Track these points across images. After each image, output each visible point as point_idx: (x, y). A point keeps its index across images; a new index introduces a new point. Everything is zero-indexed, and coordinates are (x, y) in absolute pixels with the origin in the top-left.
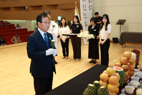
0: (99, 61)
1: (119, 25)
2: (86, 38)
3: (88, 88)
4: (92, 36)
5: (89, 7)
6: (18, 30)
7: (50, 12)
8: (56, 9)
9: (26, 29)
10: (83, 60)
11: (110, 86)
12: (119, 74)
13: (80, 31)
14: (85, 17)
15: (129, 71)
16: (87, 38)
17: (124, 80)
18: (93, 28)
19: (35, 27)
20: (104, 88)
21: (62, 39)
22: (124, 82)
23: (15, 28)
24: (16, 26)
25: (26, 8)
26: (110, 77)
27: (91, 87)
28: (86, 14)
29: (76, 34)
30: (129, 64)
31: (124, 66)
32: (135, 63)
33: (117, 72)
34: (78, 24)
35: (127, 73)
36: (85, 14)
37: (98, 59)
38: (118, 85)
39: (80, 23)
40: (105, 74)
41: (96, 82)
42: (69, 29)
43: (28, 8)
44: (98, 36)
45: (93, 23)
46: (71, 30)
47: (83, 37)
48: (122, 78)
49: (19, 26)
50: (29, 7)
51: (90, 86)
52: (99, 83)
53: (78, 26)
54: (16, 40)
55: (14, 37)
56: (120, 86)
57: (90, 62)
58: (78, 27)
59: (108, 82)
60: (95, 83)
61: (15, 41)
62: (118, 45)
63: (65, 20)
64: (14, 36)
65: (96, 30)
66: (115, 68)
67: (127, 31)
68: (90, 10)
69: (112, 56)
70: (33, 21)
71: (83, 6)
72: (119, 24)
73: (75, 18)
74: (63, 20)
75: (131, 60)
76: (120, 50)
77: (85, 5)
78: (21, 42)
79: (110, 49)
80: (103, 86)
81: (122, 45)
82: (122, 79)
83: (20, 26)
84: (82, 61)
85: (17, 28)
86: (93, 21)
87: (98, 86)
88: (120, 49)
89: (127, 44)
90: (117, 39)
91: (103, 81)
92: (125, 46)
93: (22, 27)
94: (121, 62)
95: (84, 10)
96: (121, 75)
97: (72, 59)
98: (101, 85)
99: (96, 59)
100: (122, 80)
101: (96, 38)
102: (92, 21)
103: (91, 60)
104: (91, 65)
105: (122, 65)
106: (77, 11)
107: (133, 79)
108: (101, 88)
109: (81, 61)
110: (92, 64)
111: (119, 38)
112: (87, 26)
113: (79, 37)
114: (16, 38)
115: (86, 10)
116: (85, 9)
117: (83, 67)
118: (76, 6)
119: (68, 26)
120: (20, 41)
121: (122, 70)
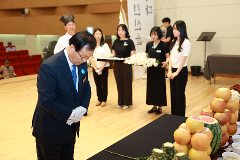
0: (167, 109)
1: (203, 42)
2: (142, 65)
3: (151, 156)
4: (153, 62)
5: (147, 9)
6: (9, 52)
7: (74, 17)
8: (83, 12)
9: (26, 52)
10: (136, 108)
11: (193, 153)
12: (211, 129)
13: (130, 53)
14: (138, 27)
15: (228, 123)
16: (144, 65)
17: (220, 141)
18: (155, 46)
19: (44, 48)
20: (183, 156)
21: (95, 68)
22: (219, 146)
23: (4, 49)
24: (5, 45)
25: (26, 11)
26: (194, 136)
27: (157, 155)
28: (139, 22)
29: (122, 59)
30: (227, 110)
31: (218, 115)
32: (238, 111)
33: (206, 125)
34: (127, 39)
35: (224, 128)
36: (137, 22)
37: (165, 105)
38: (210, 150)
39: (131, 38)
40: (185, 130)
41: (168, 145)
42: (109, 50)
43: (29, 12)
44: (164, 63)
45: (156, 37)
46: (113, 51)
47: (135, 64)
48: (216, 138)
49: (13, 45)
50: (31, 10)
51: (157, 153)
52: (174, 147)
53: (125, 44)
54: (6, 73)
55: (2, 66)
56: (212, 152)
57: (151, 112)
58: (127, 45)
59: (189, 145)
60: (166, 147)
61: (4, 74)
62: (202, 79)
63: (100, 33)
64: (3, 64)
65: (160, 51)
66: (203, 118)
67: (219, 54)
68: (149, 14)
69: (191, 100)
70: (39, 36)
71: (135, 7)
72: (203, 40)
73: (121, 28)
74: (98, 32)
75: (230, 104)
76: (206, 89)
77: (138, 6)
78: (15, 76)
79: (187, 87)
80: (181, 152)
81: (208, 79)
82: (215, 140)
83: (15, 46)
84: (134, 111)
85: (8, 50)
86: (156, 33)
87: (172, 153)
88: (204, 87)
89: (217, 78)
90: (199, 68)
91: (180, 143)
92: (215, 82)
93: (19, 48)
94: (212, 108)
95: (135, 14)
96: (214, 133)
97: (115, 106)
98: (177, 151)
99: (160, 106)
100: (217, 141)
101: (160, 65)
102: (153, 33)
103: (151, 107)
104: (152, 118)
105: (214, 112)
106: (123, 17)
107: (237, 140)
108: (178, 157)
109: (132, 110)
110: (153, 115)
111: (203, 67)
112: (141, 44)
113: (129, 63)
114: (6, 68)
115: (139, 15)
116: (137, 12)
117: (137, 121)
118: (122, 6)
119: (106, 45)
120: (15, 74)
121: (216, 122)
